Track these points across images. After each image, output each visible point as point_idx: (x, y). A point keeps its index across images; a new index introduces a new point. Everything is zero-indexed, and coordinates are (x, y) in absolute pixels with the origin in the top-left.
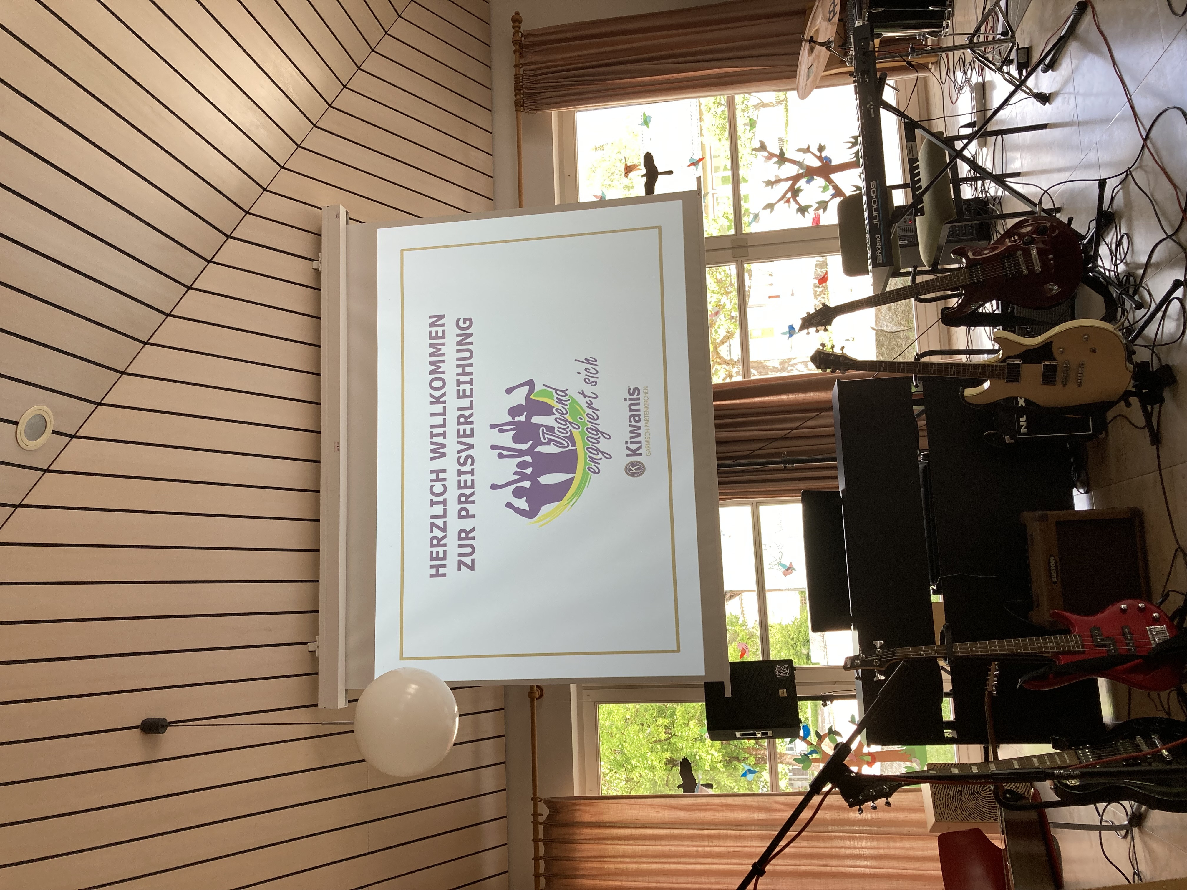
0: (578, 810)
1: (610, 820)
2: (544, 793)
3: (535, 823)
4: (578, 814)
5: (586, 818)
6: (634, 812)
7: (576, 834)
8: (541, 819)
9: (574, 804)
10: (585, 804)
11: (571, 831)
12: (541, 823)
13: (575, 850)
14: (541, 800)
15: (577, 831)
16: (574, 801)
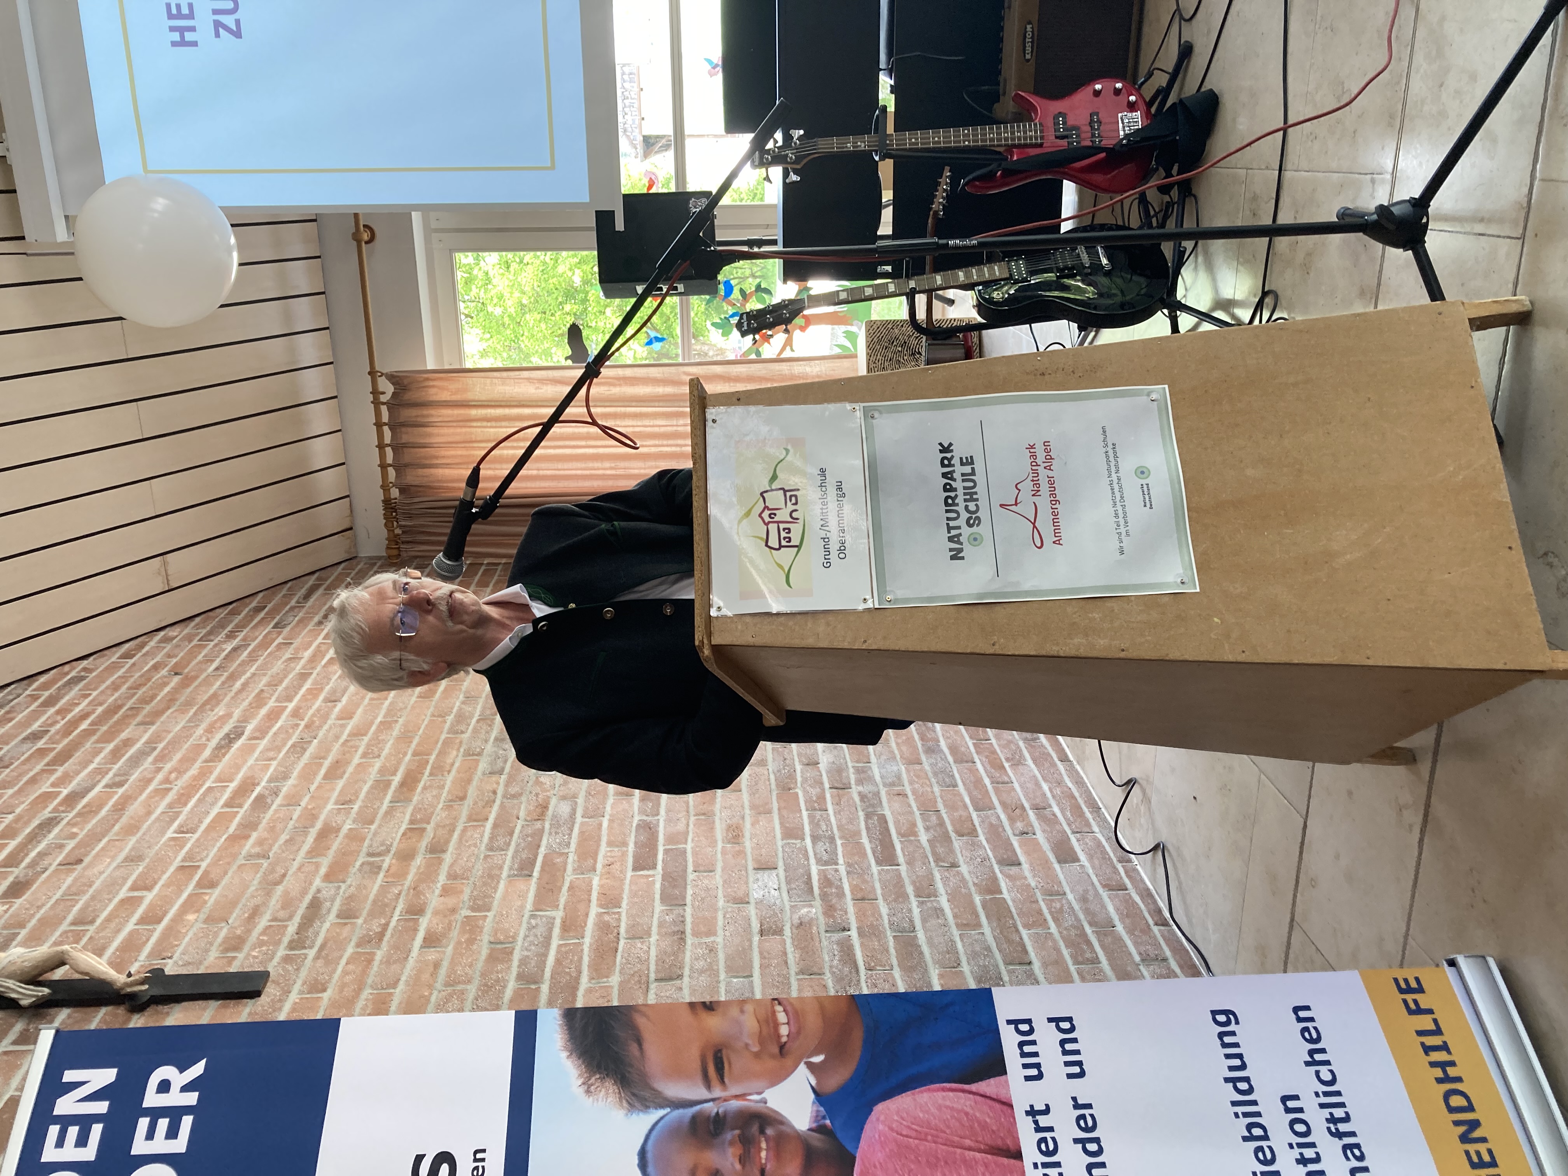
0: (433, 386)
1: (476, 398)
2: (385, 365)
3: (377, 403)
4: (432, 391)
5: (445, 396)
6: (507, 388)
7: (432, 416)
8: (383, 398)
9: (427, 379)
10: (441, 379)
11: (425, 412)
12: (383, 404)
13: (430, 435)
14: (382, 374)
15: (432, 412)
16: (426, 376)
